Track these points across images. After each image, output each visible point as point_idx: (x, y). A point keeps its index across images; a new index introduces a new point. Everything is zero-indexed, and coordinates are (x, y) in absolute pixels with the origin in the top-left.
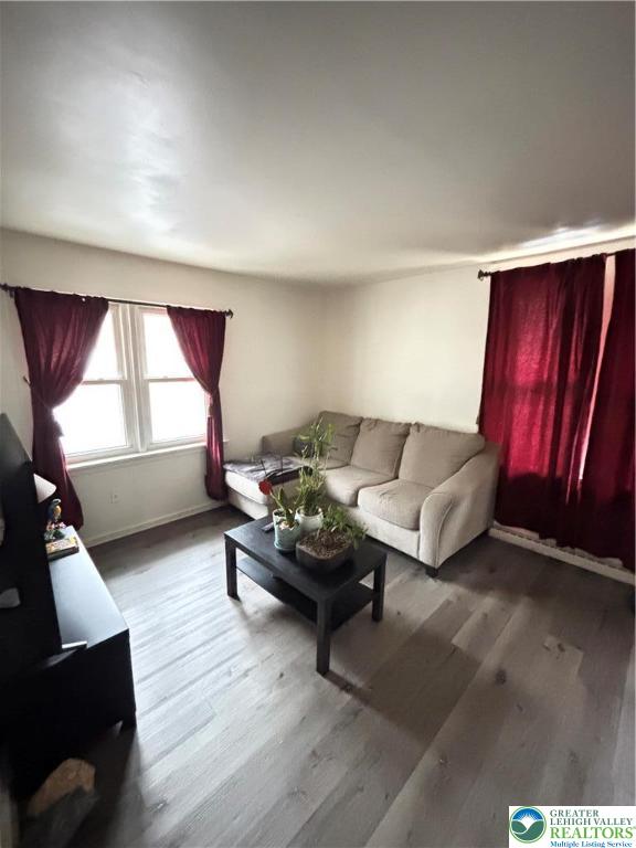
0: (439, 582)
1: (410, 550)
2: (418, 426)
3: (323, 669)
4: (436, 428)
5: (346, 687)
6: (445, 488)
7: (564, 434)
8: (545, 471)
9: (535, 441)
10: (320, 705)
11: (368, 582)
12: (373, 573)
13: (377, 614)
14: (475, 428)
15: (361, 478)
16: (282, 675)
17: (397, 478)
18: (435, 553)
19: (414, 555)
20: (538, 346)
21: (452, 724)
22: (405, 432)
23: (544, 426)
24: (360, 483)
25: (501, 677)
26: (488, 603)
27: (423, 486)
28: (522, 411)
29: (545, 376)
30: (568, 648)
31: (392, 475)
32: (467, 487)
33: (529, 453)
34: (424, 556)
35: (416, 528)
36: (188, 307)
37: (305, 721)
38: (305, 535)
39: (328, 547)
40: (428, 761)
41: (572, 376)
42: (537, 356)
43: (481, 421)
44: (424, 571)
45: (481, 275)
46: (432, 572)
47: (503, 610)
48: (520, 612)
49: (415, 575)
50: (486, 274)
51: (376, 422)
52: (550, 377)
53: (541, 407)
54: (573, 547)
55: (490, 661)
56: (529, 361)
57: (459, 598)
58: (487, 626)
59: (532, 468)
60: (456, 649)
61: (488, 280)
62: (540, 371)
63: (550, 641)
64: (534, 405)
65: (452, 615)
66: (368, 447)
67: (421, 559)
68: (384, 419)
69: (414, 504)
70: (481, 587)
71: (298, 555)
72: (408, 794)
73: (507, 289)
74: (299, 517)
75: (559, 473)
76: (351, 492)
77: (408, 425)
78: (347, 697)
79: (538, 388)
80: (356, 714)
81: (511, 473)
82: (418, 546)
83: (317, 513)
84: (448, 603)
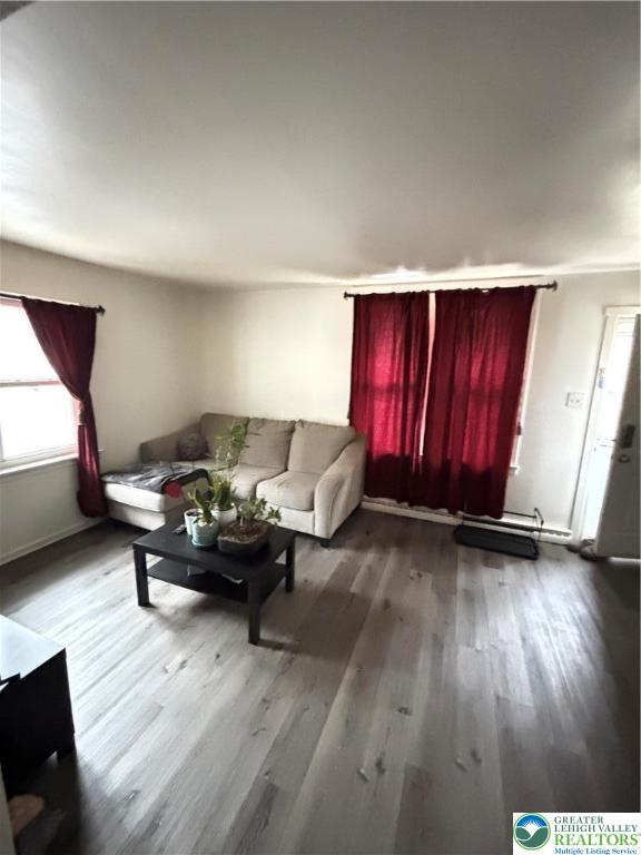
0: (332, 551)
1: (306, 528)
2: (302, 422)
3: (254, 639)
4: (317, 424)
5: (277, 647)
6: (333, 471)
7: (409, 424)
8: (398, 451)
9: (390, 427)
10: (260, 665)
11: (282, 560)
12: (285, 552)
13: (290, 586)
14: (345, 422)
15: (258, 474)
16: (218, 656)
17: (286, 470)
18: (328, 527)
19: (310, 532)
20: (389, 355)
21: (362, 642)
22: (291, 428)
23: (395, 417)
24: (257, 478)
25: (386, 604)
26: (370, 557)
27: (311, 474)
28: (380, 405)
29: (395, 380)
30: (423, 573)
31: (283, 468)
32: (345, 469)
33: (387, 441)
34: (319, 532)
35: (312, 509)
36: (69, 303)
37: (249, 683)
38: (223, 528)
39: (249, 533)
40: (350, 673)
41: (412, 379)
42: (389, 364)
43: (351, 416)
44: (319, 544)
45: (346, 295)
46: (325, 543)
47: (381, 559)
48: (392, 559)
49: (313, 548)
50: (350, 296)
51: (263, 421)
52: (398, 380)
53: (393, 402)
54: (419, 505)
55: (378, 596)
56: (384, 367)
57: (349, 559)
58: (372, 575)
59: (389, 450)
60: (354, 594)
61: (351, 300)
62: (391, 377)
63: (413, 572)
64: (389, 401)
65: (346, 572)
66: (256, 446)
67: (317, 534)
68: (270, 417)
69: (309, 489)
70: (361, 547)
71: (220, 547)
72: (341, 696)
73: (367, 308)
74: (215, 513)
75: (407, 452)
76: (250, 488)
77: (293, 423)
78: (280, 654)
79: (391, 388)
80: (290, 662)
81: (374, 455)
82: (314, 523)
83: (231, 508)
84: (342, 563)
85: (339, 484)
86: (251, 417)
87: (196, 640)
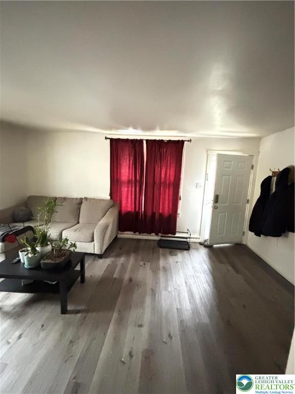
0: (104, 259)
1: (90, 251)
2: (86, 199)
3: (64, 311)
4: (94, 199)
5: (77, 312)
6: (103, 222)
7: (138, 197)
8: (133, 210)
9: (130, 199)
10: (67, 325)
11: (78, 268)
12: (79, 264)
13: (83, 280)
14: (109, 198)
15: (62, 226)
16: (43, 326)
17: (79, 223)
18: (101, 249)
19: (93, 252)
20: (127, 167)
21: (120, 300)
22: (80, 202)
23: (131, 194)
24: (61, 229)
25: (131, 280)
26: (122, 260)
27: (92, 223)
28: (124, 190)
29: (131, 177)
30: (146, 263)
31: (77, 222)
32: (109, 220)
33: (128, 205)
34: (97, 251)
35: (93, 240)
37: (62, 335)
38: (43, 256)
39: (59, 257)
40: (115, 315)
41: (138, 178)
42: (127, 170)
43: (111, 195)
44: (97, 257)
45: (106, 138)
46: (100, 256)
47: (127, 260)
48: (132, 259)
49: (94, 260)
50: (108, 138)
51: (65, 199)
52: (132, 178)
53: (130, 188)
54: (143, 233)
55: (127, 277)
56: (126, 172)
57: (112, 262)
58: (124, 267)
59: (129, 209)
60: (115, 279)
61: (109, 140)
62: (129, 177)
63: (142, 263)
64: (128, 187)
65: (111, 269)
66: (61, 211)
67: (96, 253)
68: (68, 197)
69: (91, 232)
70: (118, 255)
71: (42, 266)
72: (111, 327)
73: (116, 145)
74: (38, 249)
75: (137, 210)
76: (58, 234)
77: (81, 199)
78: (79, 315)
79: (129, 182)
80: (85, 318)
81: (123, 212)
82: (95, 248)
83: (48, 245)
84: (109, 265)
85: (106, 227)
86: (57, 196)
87: (28, 321)
